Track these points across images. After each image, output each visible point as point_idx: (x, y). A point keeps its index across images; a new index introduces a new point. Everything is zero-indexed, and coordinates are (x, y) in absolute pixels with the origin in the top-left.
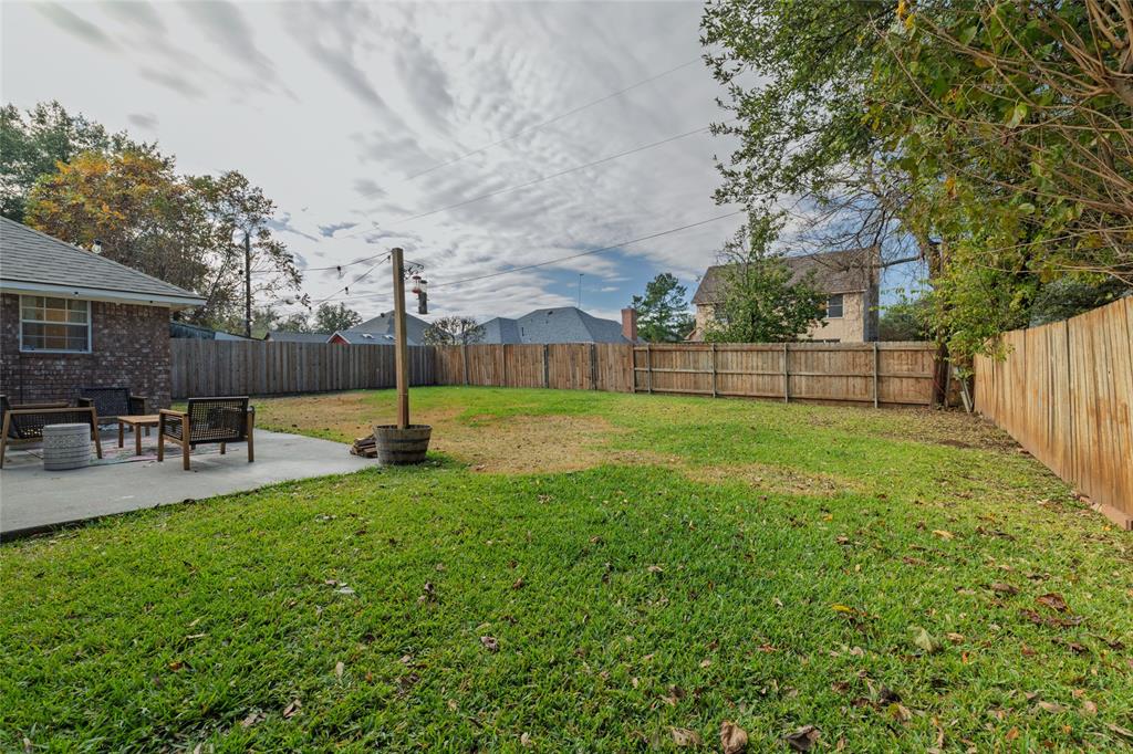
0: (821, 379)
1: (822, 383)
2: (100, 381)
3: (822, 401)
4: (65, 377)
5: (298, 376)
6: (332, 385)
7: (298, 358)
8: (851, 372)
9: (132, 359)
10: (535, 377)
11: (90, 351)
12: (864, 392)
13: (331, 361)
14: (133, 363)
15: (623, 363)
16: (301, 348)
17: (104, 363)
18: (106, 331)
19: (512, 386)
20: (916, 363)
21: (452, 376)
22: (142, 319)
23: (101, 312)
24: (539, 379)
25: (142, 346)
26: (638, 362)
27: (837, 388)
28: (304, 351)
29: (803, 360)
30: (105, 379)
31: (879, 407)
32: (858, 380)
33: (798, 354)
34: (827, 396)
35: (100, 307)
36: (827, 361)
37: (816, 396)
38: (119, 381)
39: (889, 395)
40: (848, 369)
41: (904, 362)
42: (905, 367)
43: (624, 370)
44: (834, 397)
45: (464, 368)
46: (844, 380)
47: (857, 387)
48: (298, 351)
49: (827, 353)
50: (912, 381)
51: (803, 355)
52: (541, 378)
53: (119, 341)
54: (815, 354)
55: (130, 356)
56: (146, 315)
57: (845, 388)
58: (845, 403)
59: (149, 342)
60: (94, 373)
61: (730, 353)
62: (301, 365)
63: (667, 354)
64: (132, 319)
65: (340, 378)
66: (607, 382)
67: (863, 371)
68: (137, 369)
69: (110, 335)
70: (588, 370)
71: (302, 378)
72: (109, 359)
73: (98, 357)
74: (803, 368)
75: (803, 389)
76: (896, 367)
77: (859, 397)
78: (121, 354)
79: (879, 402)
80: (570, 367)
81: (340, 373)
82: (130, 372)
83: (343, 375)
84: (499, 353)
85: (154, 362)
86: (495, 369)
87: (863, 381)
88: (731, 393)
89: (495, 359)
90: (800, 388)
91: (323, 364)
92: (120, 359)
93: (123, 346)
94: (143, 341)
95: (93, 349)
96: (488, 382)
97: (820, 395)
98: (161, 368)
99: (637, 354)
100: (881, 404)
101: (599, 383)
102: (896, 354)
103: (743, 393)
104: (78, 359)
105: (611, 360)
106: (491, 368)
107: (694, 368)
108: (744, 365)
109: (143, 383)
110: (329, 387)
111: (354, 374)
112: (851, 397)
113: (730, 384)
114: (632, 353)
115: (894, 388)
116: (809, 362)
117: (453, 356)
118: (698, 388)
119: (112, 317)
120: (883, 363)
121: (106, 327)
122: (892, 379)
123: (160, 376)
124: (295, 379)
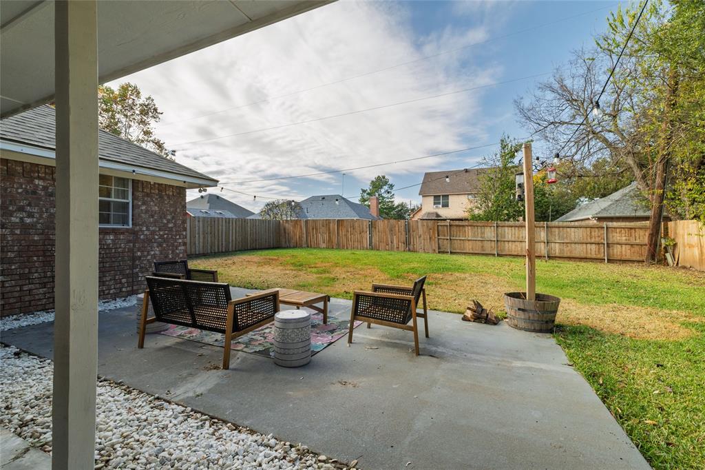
0: (569, 245)
1: (569, 248)
2: (139, 254)
3: (570, 258)
4: (113, 251)
5: (197, 242)
6: (218, 249)
7: (197, 228)
8: (589, 240)
9: (161, 233)
10: (361, 242)
11: (131, 226)
12: (597, 253)
13: (219, 230)
14: (161, 236)
15: (429, 233)
16: (199, 221)
17: (142, 237)
18: (144, 208)
19: (343, 248)
20: (631, 236)
21: (293, 242)
22: (168, 196)
23: (140, 189)
24: (365, 243)
25: (169, 221)
26: (440, 233)
27: (579, 250)
28: (201, 223)
29: (557, 233)
30: (142, 252)
31: (608, 262)
32: (593, 246)
33: (553, 230)
34: (573, 255)
35: (140, 185)
36: (573, 234)
37: (565, 255)
38: (152, 253)
39: (613, 255)
40: (587, 239)
41: (623, 235)
42: (624, 238)
43: (430, 238)
44: (578, 255)
45: (305, 236)
46: (584, 246)
47: (592, 250)
48: (197, 223)
49: (573, 229)
50: (628, 247)
51: (557, 230)
52: (366, 243)
53: (153, 216)
54: (565, 229)
55: (160, 230)
56: (171, 193)
57: (585, 251)
58: (585, 260)
59: (173, 218)
60: (134, 246)
61: (506, 228)
62: (199, 234)
63: (461, 228)
64: (161, 197)
65: (224, 243)
66: (417, 246)
67: (597, 240)
68: (164, 241)
69: (147, 211)
70: (403, 238)
71: (199, 243)
72: (146, 232)
73: (138, 232)
74: (557, 238)
75: (557, 251)
76: (618, 238)
77: (594, 256)
78: (154, 228)
79: (608, 260)
80: (389, 237)
81: (224, 240)
82: (160, 245)
83: (226, 241)
84: (334, 227)
85: (176, 235)
86: (329, 237)
87: (597, 246)
88: (508, 253)
89: (329, 229)
90: (555, 250)
91: (213, 233)
92: (153, 233)
93: (156, 221)
94: (169, 217)
95: (133, 225)
96: (324, 245)
97: (569, 255)
98: (180, 241)
99: (440, 227)
100: (609, 261)
101: (411, 247)
102: (618, 230)
103: (516, 254)
104: (123, 233)
105: (421, 231)
106: (326, 236)
107: (481, 237)
108: (517, 236)
109: (168, 254)
110: (216, 251)
111: (232, 241)
112: (589, 256)
113: (507, 248)
114: (436, 228)
115: (617, 251)
116: (561, 234)
117: (294, 227)
118: (484, 251)
119: (148, 195)
120: (610, 235)
121: (144, 203)
122: (615, 245)
123: (180, 248)
124: (195, 243)
